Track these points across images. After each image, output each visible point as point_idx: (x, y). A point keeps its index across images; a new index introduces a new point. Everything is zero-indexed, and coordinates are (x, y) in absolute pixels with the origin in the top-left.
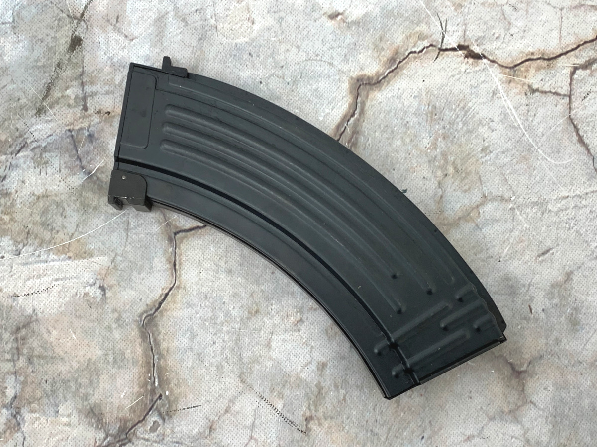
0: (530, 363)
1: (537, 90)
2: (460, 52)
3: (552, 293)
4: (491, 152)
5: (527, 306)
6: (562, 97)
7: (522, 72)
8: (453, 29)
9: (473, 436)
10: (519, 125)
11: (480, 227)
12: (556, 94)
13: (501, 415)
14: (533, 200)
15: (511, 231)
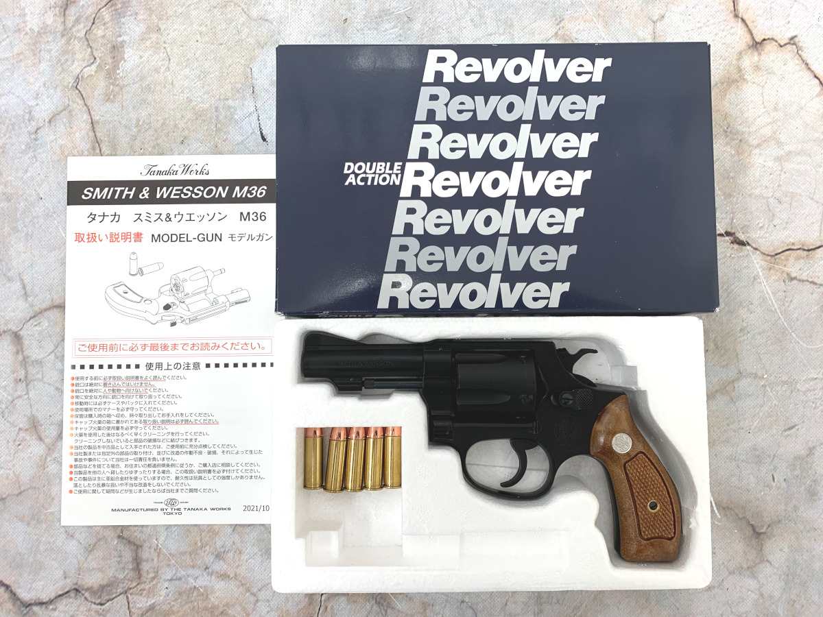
0: (769, 526)
1: (795, 278)
2: (727, 238)
3: (794, 465)
4: (748, 332)
5: (771, 475)
6: (818, 286)
7: (782, 260)
8: (722, 216)
9: (714, 587)
10: (776, 309)
11: (734, 400)
12: (812, 282)
13: (740, 570)
14: (783, 379)
15: (762, 406)
